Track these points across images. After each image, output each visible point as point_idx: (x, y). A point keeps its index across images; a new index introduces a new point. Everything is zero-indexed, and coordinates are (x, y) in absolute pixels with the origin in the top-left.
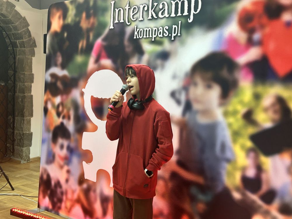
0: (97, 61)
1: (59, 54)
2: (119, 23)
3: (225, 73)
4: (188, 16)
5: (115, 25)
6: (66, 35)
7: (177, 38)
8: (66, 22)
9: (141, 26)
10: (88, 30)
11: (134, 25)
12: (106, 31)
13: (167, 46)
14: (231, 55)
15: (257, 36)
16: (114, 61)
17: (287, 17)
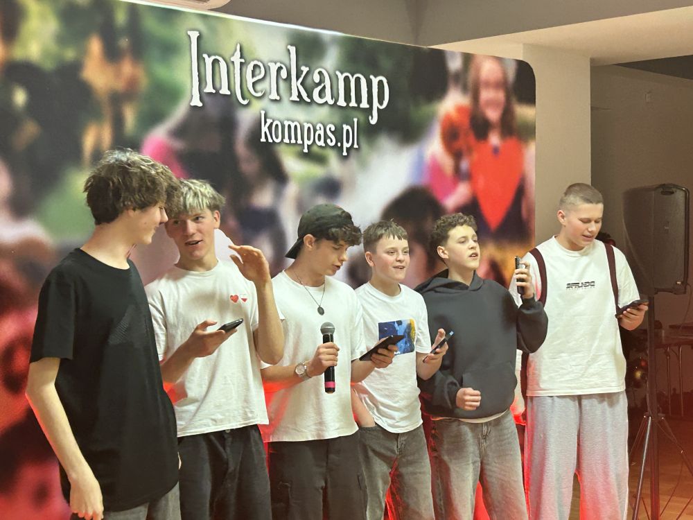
2: (217, 94)
4: (369, 111)
5: (206, 99)
7: (353, 153)
9: (276, 113)
10: (118, 99)
11: (257, 108)
12: (179, 113)
13: (335, 167)
14: (437, 194)
15: (465, 165)
17: (494, 139)
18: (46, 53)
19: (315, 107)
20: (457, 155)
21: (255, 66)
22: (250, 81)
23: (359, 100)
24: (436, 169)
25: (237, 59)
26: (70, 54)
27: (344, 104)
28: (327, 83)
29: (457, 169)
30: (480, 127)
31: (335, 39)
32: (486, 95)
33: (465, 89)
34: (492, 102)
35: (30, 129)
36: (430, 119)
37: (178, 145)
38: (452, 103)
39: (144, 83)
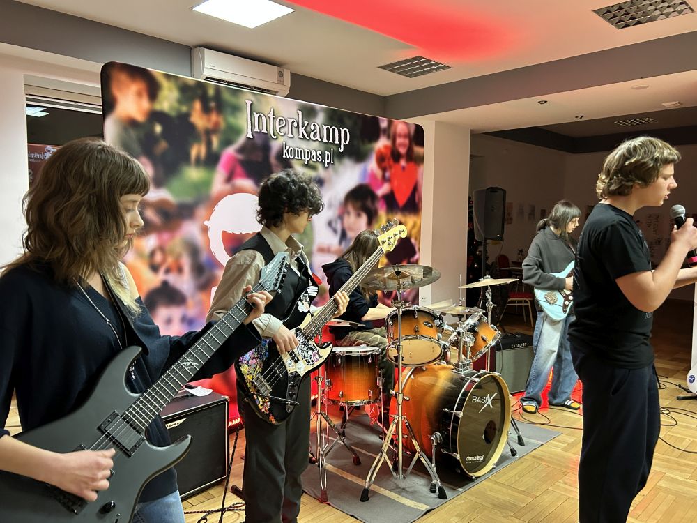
2: (260, 132)
3: (369, 203)
4: (339, 145)
5: (254, 134)
7: (330, 165)
9: (291, 144)
10: (209, 133)
11: (281, 141)
12: (241, 141)
13: (321, 172)
14: (373, 188)
15: (387, 174)
17: (403, 163)
18: (172, 108)
19: (311, 141)
20: (384, 170)
21: (280, 120)
22: (278, 127)
23: (334, 140)
24: (373, 176)
25: (271, 117)
26: (184, 109)
27: (326, 141)
28: (318, 130)
29: (384, 176)
30: (396, 156)
31: (322, 108)
32: (399, 141)
33: (388, 137)
34: (402, 144)
35: (163, 145)
36: (371, 150)
37: (240, 157)
38: (382, 143)
39: (223, 125)
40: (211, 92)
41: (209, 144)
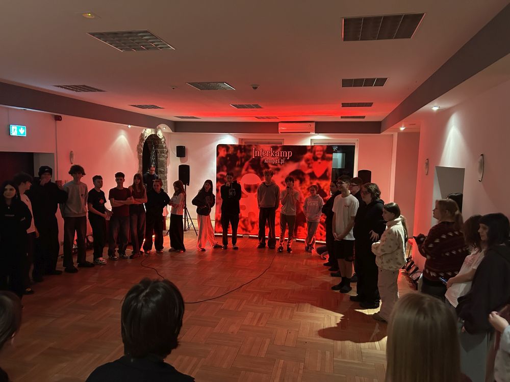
0: (247, 170)
1: (225, 166)
2: (257, 156)
4: (287, 157)
5: (255, 157)
6: (228, 158)
8: (228, 153)
10: (241, 158)
13: (279, 166)
14: (303, 171)
16: (255, 171)
20: (309, 164)
23: (285, 155)
24: (303, 166)
25: (261, 151)
26: (235, 153)
29: (308, 166)
30: (315, 159)
31: (280, 146)
33: (311, 152)
34: (319, 154)
35: (229, 162)
39: (246, 155)
40: (243, 147)
41: (241, 161)
